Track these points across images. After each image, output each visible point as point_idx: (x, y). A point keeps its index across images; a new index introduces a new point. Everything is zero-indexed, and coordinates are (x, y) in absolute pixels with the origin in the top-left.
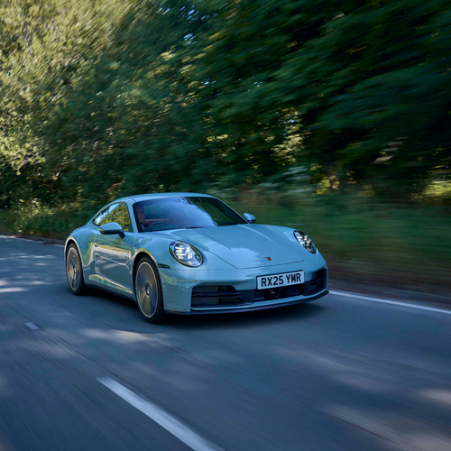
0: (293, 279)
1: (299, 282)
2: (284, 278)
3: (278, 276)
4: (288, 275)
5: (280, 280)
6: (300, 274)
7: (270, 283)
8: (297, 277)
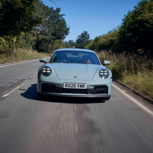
0: (81, 86)
1: (84, 88)
3: (73, 84)
4: (78, 84)
5: (74, 86)
6: (84, 85)
7: (69, 86)
8: (83, 86)
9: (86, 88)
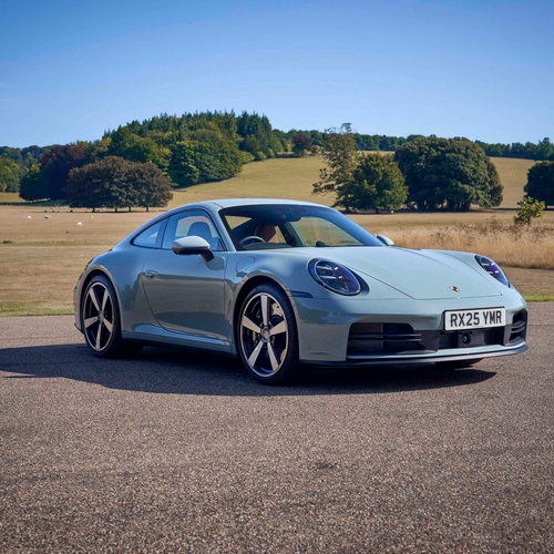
0: (492, 318)
2: (481, 316)
3: (473, 312)
4: (486, 311)
5: (475, 318)
6: (500, 313)
7: (462, 321)
8: (497, 317)
9: (503, 322)
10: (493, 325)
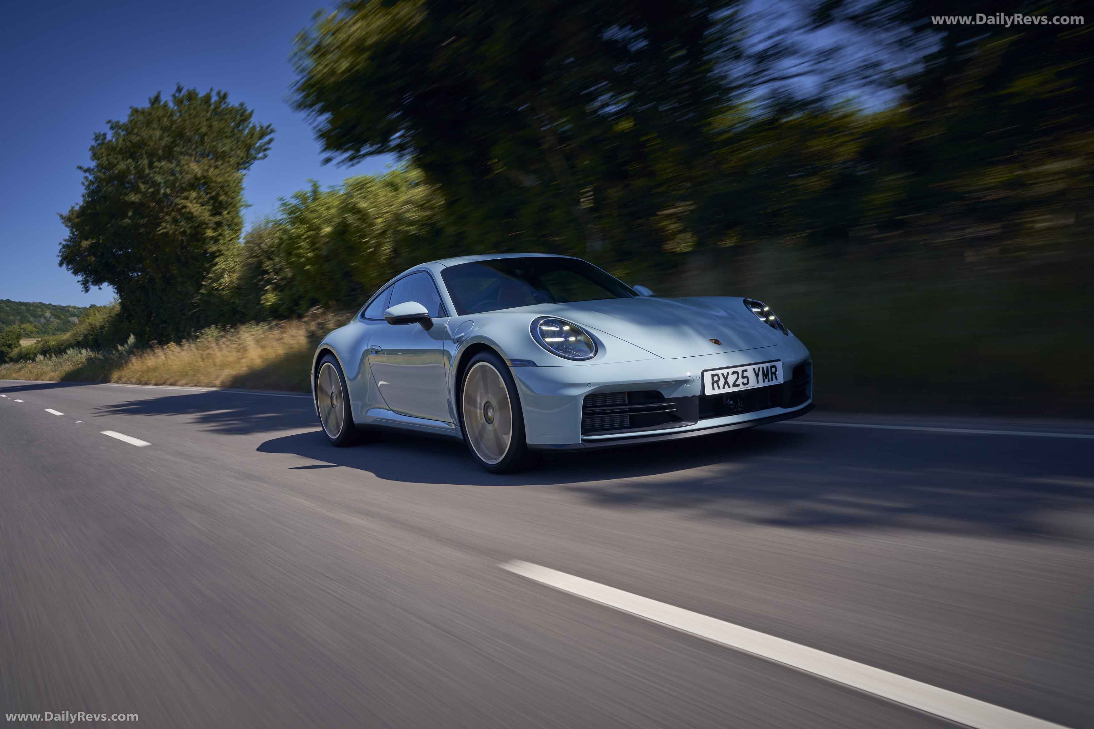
0: (765, 375)
1: (774, 383)
2: (750, 374)
3: (739, 370)
4: (756, 368)
5: (743, 377)
6: (775, 367)
7: (726, 382)
8: (772, 373)
9: (781, 380)
10: (767, 384)
